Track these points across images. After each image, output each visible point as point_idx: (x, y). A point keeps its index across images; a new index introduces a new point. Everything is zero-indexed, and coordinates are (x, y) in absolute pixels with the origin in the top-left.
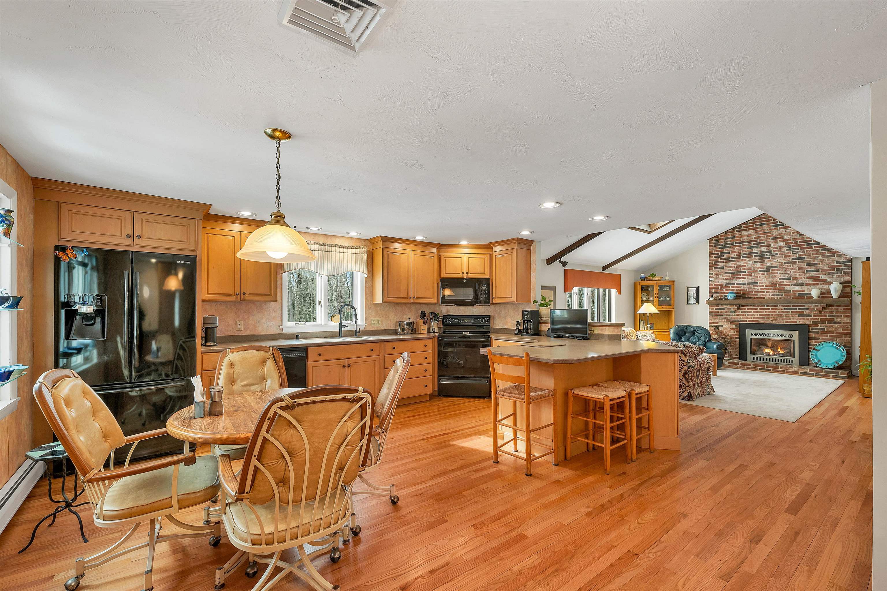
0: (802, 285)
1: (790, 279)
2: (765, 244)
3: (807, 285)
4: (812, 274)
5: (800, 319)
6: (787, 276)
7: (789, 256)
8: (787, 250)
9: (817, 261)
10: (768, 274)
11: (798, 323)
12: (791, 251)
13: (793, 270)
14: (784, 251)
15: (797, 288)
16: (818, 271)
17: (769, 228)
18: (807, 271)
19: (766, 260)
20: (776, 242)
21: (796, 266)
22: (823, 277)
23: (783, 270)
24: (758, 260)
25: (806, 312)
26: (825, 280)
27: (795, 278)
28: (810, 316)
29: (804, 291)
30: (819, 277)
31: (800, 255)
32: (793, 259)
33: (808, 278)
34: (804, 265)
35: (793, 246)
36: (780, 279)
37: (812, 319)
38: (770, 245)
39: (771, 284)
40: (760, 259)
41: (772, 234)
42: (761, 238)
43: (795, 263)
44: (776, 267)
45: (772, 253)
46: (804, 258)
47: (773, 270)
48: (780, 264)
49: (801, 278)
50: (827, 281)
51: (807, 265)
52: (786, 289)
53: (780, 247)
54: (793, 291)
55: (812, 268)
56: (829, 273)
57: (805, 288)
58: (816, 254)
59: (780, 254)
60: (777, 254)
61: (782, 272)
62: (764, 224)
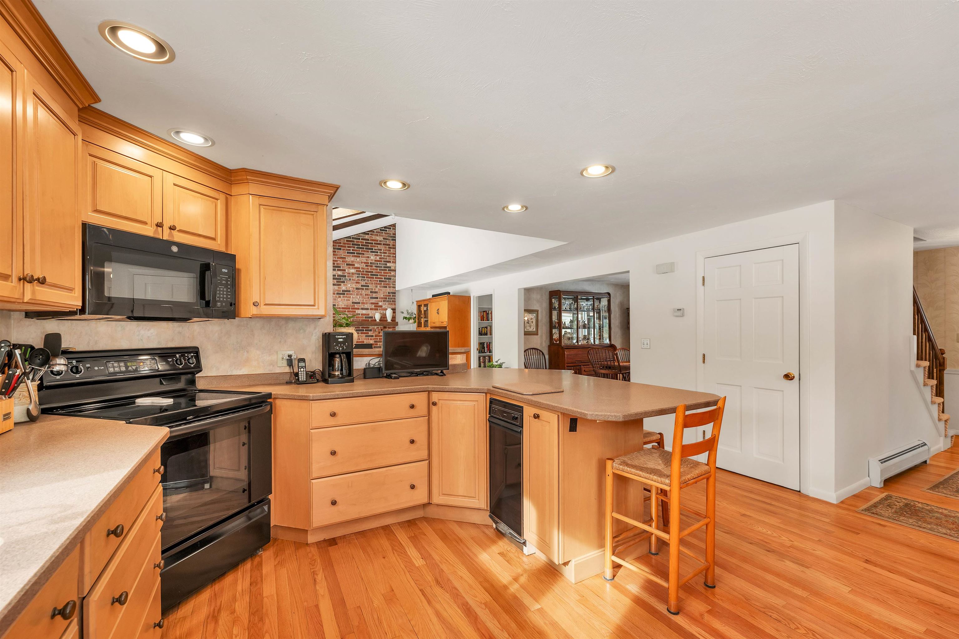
0: (367, 309)
1: (359, 303)
2: (341, 268)
3: (371, 309)
4: (374, 301)
5: (366, 339)
6: (357, 301)
7: (359, 283)
8: (358, 277)
9: (377, 290)
10: (343, 297)
11: (365, 343)
12: (360, 279)
13: (361, 295)
14: (355, 277)
15: (364, 312)
16: (377, 298)
17: (344, 254)
18: (371, 298)
19: (342, 284)
20: (350, 268)
21: (364, 292)
22: (380, 304)
23: (354, 295)
24: (336, 283)
25: (370, 333)
26: (381, 306)
27: (363, 303)
28: (372, 336)
29: (368, 315)
30: (378, 304)
31: (366, 283)
32: (362, 286)
33: (372, 303)
34: (368, 292)
35: (362, 274)
36: (353, 303)
37: (374, 339)
38: (345, 270)
39: (346, 307)
40: (337, 282)
41: (346, 260)
42: (338, 262)
43: (363, 289)
44: (350, 291)
45: (347, 278)
46: (368, 286)
47: (347, 294)
48: (353, 289)
49: (367, 303)
50: (383, 308)
51: (371, 292)
52: (356, 312)
53: (353, 274)
54: (362, 315)
55: (374, 295)
56: (384, 301)
57: (369, 312)
58: (376, 284)
59: (353, 280)
60: (350, 280)
61: (354, 296)
62: (340, 249)
